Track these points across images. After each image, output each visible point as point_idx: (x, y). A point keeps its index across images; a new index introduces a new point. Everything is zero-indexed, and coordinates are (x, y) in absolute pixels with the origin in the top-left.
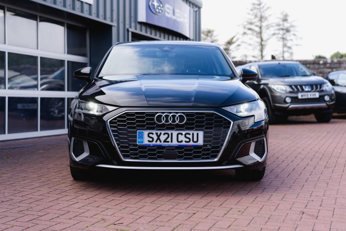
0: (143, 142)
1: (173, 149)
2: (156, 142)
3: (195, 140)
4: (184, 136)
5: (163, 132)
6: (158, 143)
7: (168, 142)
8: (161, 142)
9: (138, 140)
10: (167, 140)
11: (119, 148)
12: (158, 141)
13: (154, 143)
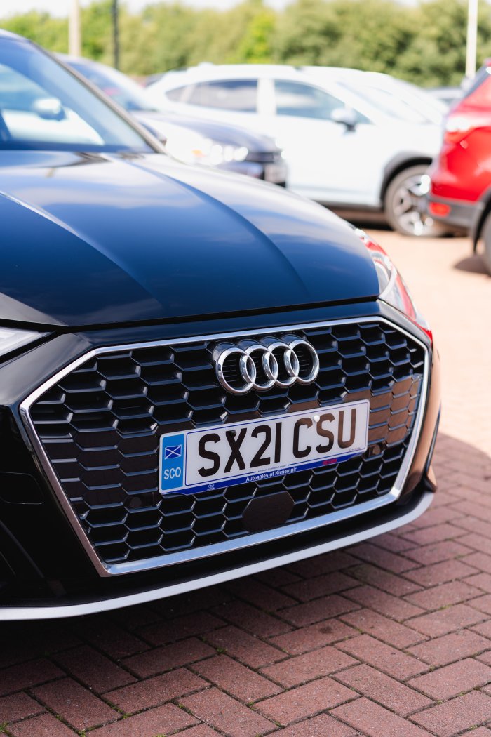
0: (179, 481)
1: (280, 488)
2: (228, 469)
3: (346, 438)
4: (314, 427)
5: (251, 425)
6: (236, 471)
7: (267, 461)
8: (242, 466)
9: (164, 474)
10: (264, 456)
11: (84, 523)
12: (235, 464)
13: (220, 475)
